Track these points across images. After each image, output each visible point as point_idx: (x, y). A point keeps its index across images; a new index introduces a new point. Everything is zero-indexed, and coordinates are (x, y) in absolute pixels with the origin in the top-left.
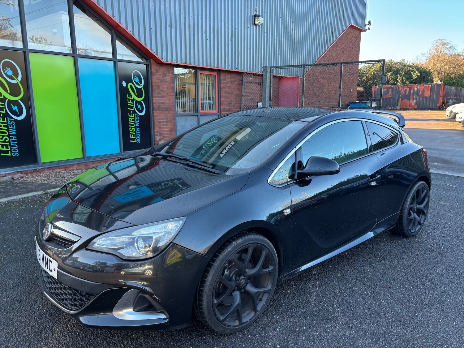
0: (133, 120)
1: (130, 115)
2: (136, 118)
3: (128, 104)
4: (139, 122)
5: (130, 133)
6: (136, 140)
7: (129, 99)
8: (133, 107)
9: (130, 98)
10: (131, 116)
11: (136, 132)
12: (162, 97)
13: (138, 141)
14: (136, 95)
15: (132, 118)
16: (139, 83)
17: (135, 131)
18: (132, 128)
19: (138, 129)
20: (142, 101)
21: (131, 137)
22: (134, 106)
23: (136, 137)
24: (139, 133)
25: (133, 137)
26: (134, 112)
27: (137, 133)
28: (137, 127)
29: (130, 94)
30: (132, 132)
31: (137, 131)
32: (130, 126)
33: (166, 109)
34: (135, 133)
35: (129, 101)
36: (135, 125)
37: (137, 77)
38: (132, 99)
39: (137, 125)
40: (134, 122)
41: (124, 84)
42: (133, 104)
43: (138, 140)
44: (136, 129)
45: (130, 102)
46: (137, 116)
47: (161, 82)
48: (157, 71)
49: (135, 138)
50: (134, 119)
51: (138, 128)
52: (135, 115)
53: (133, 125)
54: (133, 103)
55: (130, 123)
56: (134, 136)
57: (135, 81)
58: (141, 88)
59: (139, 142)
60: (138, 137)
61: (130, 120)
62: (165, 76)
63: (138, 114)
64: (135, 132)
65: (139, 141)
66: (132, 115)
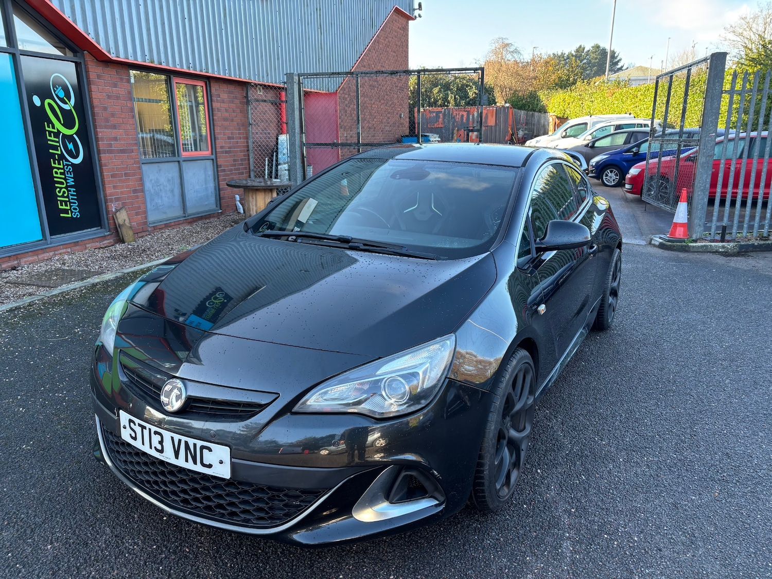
0: (61, 173)
1: (55, 163)
2: (67, 168)
3: (49, 142)
4: (72, 176)
5: (59, 198)
6: (72, 212)
7: (50, 132)
8: (59, 148)
9: (51, 129)
10: (57, 166)
11: (71, 197)
12: (114, 127)
13: (74, 215)
14: (62, 123)
15: (59, 169)
16: (65, 98)
17: (68, 194)
18: (61, 188)
19: (74, 191)
20: (75, 136)
21: (60, 207)
22: (60, 146)
23: (71, 206)
24: (76, 197)
25: (64, 207)
26: (62, 157)
27: (72, 199)
28: (71, 186)
29: (50, 122)
30: (63, 196)
31: (72, 195)
32: (56, 185)
33: (123, 151)
34: (67, 199)
35: (50, 136)
36: (67, 183)
37: (60, 88)
38: (56, 131)
39: (71, 182)
40: (63, 177)
41: (37, 101)
42: (58, 142)
43: (75, 213)
44: (69, 191)
45: (52, 138)
46: (68, 165)
47: (109, 97)
48: (99, 77)
49: (68, 208)
50: (62, 171)
51: (72, 189)
52: (65, 163)
53: (62, 183)
54: (57, 140)
55: (55, 179)
56: (66, 205)
57: (57, 96)
58: (71, 109)
59: (78, 217)
60: (75, 206)
61: (56, 173)
62: (115, 86)
63: (70, 162)
64: (67, 197)
65: (77, 215)
66: (59, 164)
